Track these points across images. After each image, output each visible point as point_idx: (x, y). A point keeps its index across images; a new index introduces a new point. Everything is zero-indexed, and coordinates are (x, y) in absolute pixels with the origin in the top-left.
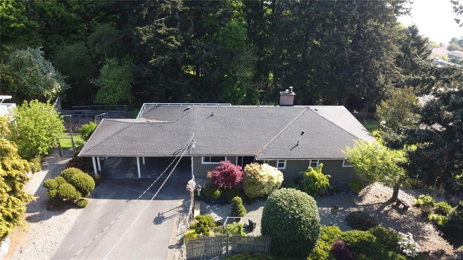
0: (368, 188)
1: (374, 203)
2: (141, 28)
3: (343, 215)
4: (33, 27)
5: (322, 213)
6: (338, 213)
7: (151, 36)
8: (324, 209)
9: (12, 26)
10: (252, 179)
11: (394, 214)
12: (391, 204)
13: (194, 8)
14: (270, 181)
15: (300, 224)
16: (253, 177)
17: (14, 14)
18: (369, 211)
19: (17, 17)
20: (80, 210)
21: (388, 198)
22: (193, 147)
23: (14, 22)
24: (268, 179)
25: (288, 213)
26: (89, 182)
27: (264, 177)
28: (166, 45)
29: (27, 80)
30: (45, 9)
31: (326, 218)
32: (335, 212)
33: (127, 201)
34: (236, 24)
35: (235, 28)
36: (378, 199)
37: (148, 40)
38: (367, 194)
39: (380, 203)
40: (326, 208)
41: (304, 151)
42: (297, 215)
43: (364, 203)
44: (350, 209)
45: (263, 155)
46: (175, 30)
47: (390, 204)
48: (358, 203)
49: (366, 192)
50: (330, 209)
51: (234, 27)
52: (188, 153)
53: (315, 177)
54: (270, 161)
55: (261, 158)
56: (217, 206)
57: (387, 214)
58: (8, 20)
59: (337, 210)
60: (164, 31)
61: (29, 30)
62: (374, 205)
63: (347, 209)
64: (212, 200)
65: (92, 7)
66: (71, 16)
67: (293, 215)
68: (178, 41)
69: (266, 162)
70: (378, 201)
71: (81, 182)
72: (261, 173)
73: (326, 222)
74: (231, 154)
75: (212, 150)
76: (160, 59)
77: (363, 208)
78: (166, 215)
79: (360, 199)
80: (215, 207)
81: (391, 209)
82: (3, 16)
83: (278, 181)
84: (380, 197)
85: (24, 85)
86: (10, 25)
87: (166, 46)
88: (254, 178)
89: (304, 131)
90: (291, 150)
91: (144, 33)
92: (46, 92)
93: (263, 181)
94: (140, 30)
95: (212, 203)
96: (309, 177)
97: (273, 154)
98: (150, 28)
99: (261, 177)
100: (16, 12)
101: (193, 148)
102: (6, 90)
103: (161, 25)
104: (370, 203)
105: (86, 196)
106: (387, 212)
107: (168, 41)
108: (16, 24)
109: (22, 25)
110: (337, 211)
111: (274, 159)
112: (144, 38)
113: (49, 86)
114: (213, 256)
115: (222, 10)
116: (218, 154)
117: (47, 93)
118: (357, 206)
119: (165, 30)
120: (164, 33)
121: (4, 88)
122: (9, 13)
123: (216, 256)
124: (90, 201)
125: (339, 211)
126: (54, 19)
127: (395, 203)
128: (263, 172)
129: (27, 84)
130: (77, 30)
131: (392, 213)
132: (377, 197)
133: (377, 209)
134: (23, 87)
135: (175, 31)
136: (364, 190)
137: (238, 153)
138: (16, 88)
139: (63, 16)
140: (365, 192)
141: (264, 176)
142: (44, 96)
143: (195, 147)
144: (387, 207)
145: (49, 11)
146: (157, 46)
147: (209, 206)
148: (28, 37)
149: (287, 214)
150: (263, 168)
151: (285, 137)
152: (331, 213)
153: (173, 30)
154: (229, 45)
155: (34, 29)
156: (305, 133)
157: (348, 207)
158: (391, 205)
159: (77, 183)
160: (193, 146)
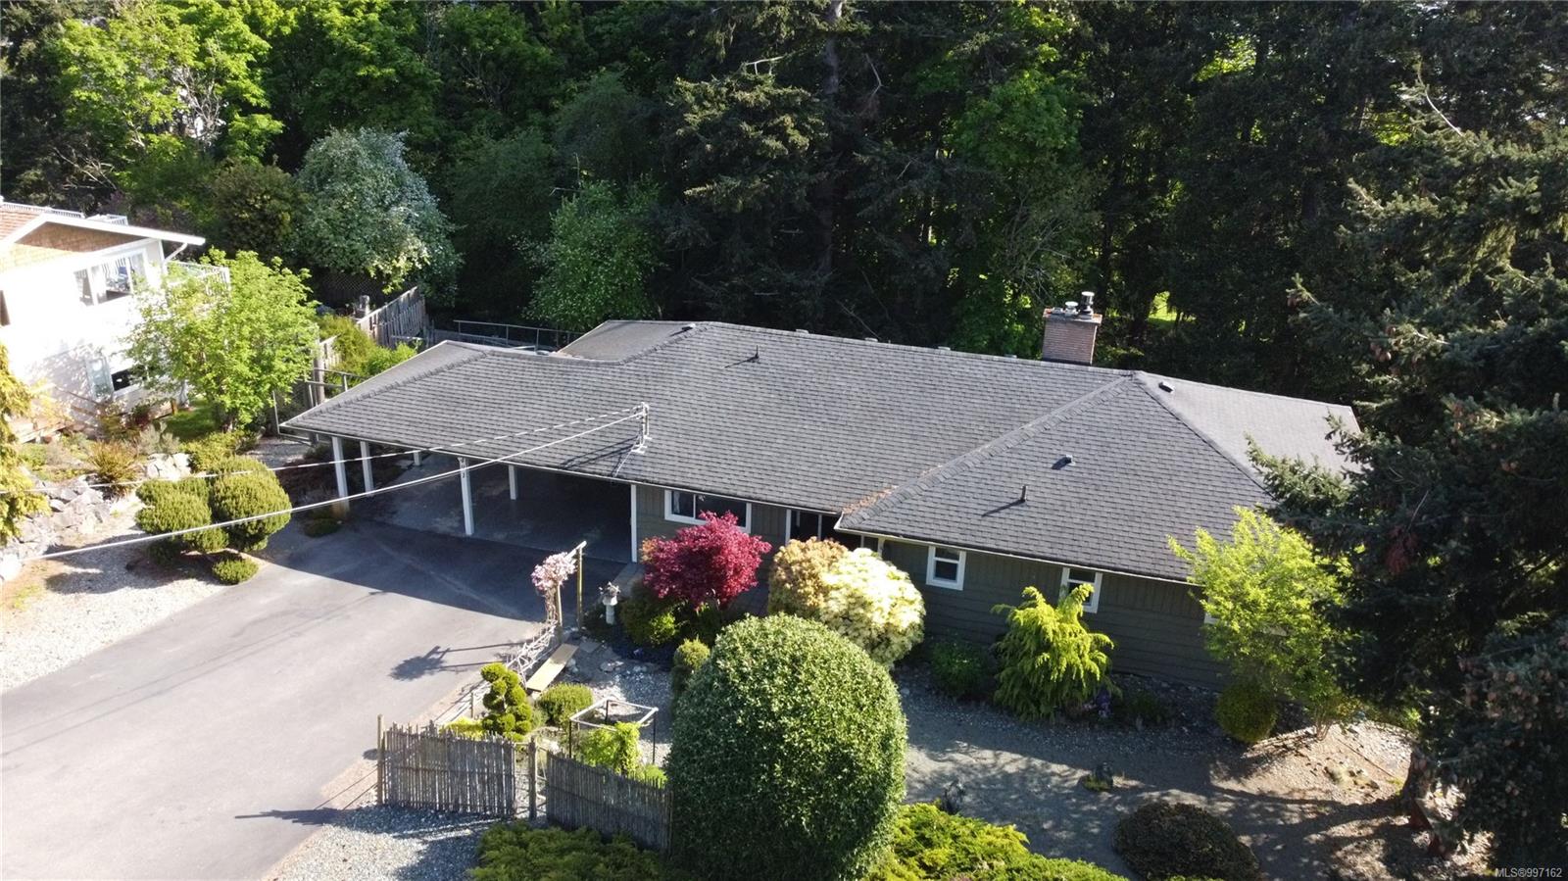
0: (1308, 735)
1: (1297, 796)
2: (690, 85)
3: (1119, 808)
4: (420, 79)
5: (1035, 782)
6: (1105, 795)
7: (715, 112)
8: (1056, 768)
9: (361, 73)
10: (787, 590)
11: (1368, 858)
12: (1383, 820)
13: (888, 28)
14: (852, 613)
15: (772, 756)
16: (788, 586)
17: (374, 39)
18: (1253, 820)
19: (380, 48)
20: (216, 590)
21: (1385, 792)
22: (638, 451)
23: (370, 61)
24: (844, 601)
25: (740, 704)
26: (259, 504)
27: (833, 594)
28: (758, 143)
29: (327, 220)
30: (467, 30)
31: (1039, 803)
32: (1093, 790)
33: (373, 594)
34: (1033, 90)
35: (1026, 104)
36: (1329, 785)
37: (703, 126)
38: (1291, 758)
39: (1333, 804)
40: (1065, 767)
41: (1040, 526)
42: (772, 716)
43: (1253, 785)
44: (1168, 795)
45: (866, 517)
46: (798, 94)
47: (1378, 817)
48: (1226, 779)
49: (1289, 749)
50: (1080, 773)
51: (1023, 99)
52: (611, 469)
53: (1045, 633)
54: (887, 544)
55: (858, 526)
56: (644, 669)
57: (1332, 852)
58: (355, 56)
59: (1103, 784)
60: (757, 96)
61: (408, 88)
62: (1293, 802)
63: (1156, 790)
64: (637, 646)
65: (609, 32)
66: (536, 56)
67: (754, 714)
68: (804, 132)
69: (872, 544)
70: (1327, 792)
71: (234, 497)
72: (827, 578)
73: (1025, 818)
74: (758, 496)
75: (696, 471)
76: (728, 188)
77: (1230, 804)
78: (450, 659)
79: (1243, 769)
80: (637, 669)
81: (1369, 837)
82: (344, 44)
83: (891, 621)
84: (1346, 778)
85: (315, 232)
86: (358, 70)
87: (758, 147)
88: (793, 592)
89: (1069, 456)
90: (984, 515)
91: (699, 102)
92: (376, 262)
93: (823, 605)
94: (686, 90)
95: (632, 657)
96: (1025, 630)
97: (910, 518)
98: (721, 86)
99: (823, 590)
100: (382, 34)
101: (634, 455)
102: (268, 244)
103: (761, 77)
104: (1281, 792)
105: (246, 550)
106: (1339, 842)
107: (768, 132)
108: (372, 68)
109: (392, 70)
110: (1102, 789)
111: (905, 536)
112: (689, 117)
113: (389, 244)
114: (478, 814)
115: (984, 38)
116: (709, 488)
117: (377, 266)
118: (1210, 792)
119: (766, 93)
120: (760, 103)
121: (263, 236)
122: (363, 35)
123: (486, 817)
124: (261, 569)
125: (1112, 789)
126: (490, 63)
127: (1404, 820)
128: (839, 573)
129: (325, 232)
130: (549, 97)
131: (1358, 854)
132: (1332, 776)
133: (1296, 821)
134: (313, 238)
135: (799, 100)
136: (1285, 736)
137: (784, 495)
138: (294, 240)
139: (512, 54)
140: (1284, 746)
141: (838, 589)
142: (368, 274)
143: (643, 453)
144: (1354, 824)
145: (477, 36)
146: (730, 146)
147: (620, 663)
148: (402, 110)
149: (735, 708)
150: (841, 560)
151: (986, 466)
152: (1073, 788)
153: (789, 95)
154: (993, 161)
155: (424, 87)
156: (1073, 464)
157: (1165, 785)
158: (1376, 823)
159: (224, 498)
160: (640, 450)
